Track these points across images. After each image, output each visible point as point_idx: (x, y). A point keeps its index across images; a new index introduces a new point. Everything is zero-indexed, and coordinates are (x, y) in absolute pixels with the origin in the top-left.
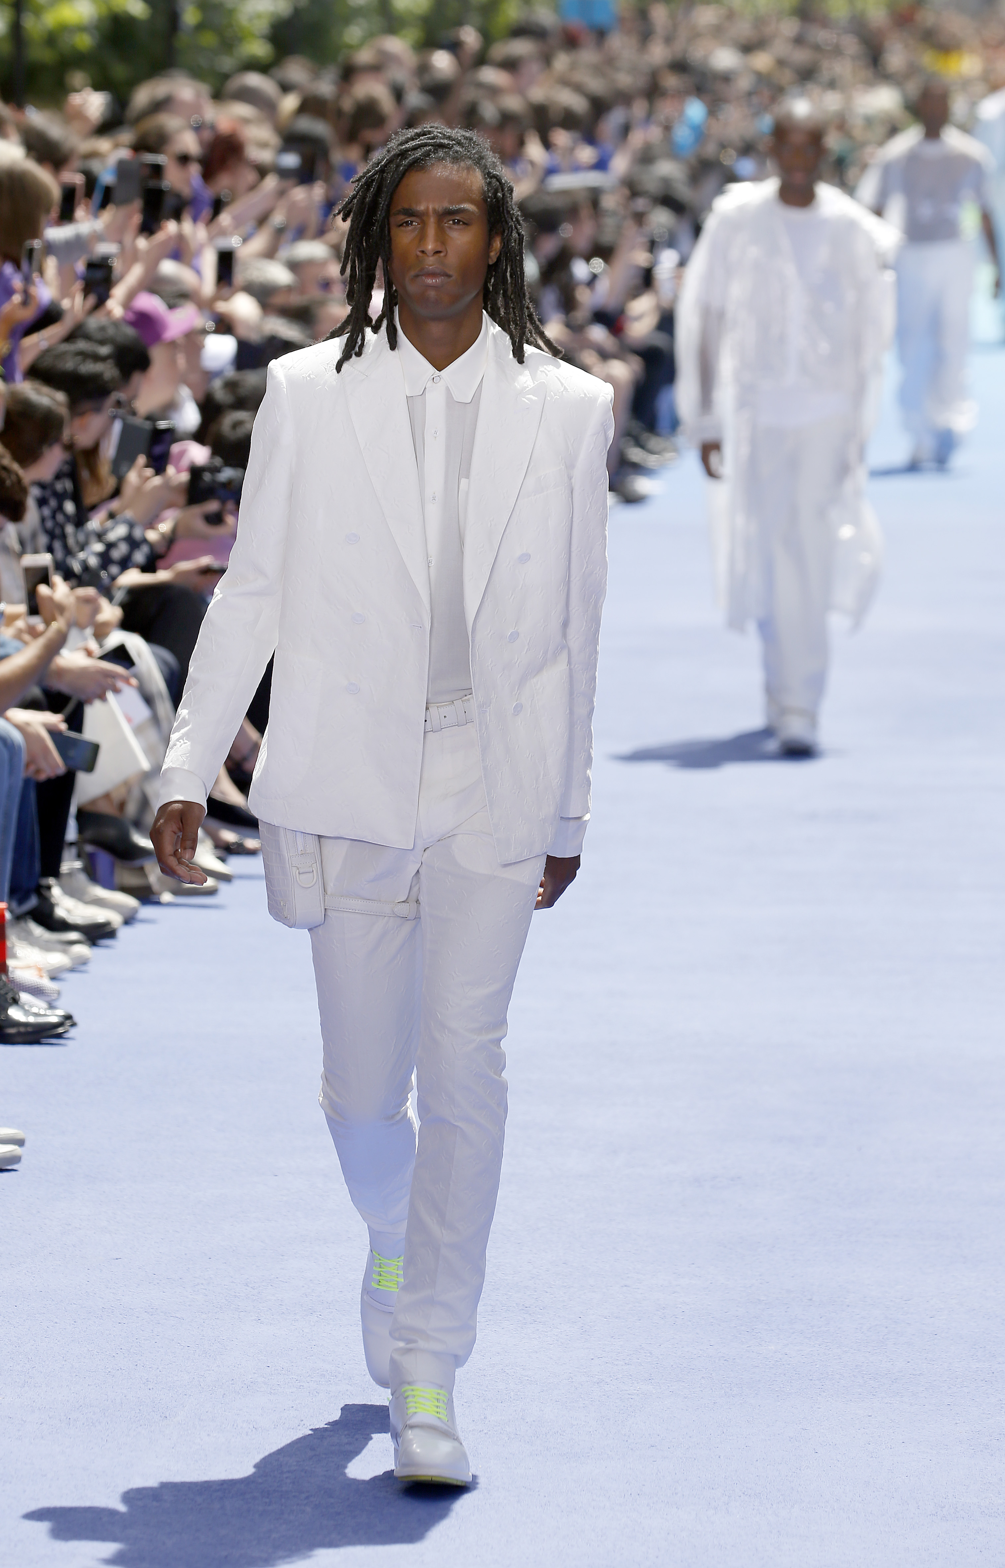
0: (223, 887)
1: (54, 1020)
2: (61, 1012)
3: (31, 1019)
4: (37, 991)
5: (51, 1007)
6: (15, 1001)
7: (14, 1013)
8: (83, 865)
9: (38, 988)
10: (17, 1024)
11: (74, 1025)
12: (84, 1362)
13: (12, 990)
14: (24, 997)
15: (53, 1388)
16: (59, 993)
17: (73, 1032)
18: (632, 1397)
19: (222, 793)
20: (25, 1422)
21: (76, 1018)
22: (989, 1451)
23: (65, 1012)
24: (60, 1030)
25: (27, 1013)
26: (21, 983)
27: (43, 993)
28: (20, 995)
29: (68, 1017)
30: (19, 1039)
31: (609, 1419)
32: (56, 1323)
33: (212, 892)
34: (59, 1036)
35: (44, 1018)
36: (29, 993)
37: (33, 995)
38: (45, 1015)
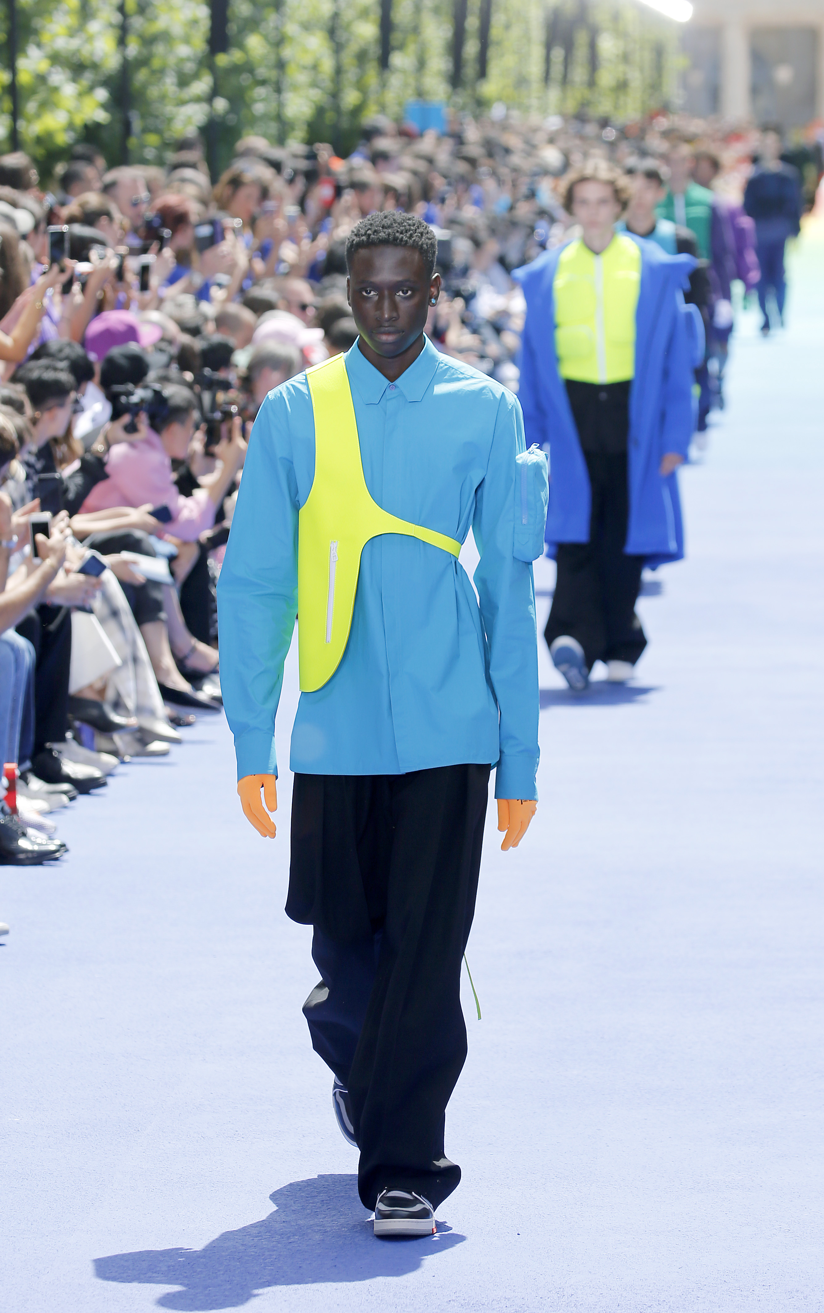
0: (174, 749)
1: (53, 848)
2: (58, 842)
3: (36, 848)
4: (39, 827)
5: (51, 838)
6: (24, 835)
7: (23, 843)
8: (73, 735)
9: (40, 825)
10: (25, 851)
11: (67, 851)
12: (79, 1093)
13: (21, 827)
14: (30, 831)
15: (56, 1111)
16: (56, 829)
17: (66, 856)
18: (475, 1110)
19: (173, 682)
20: (37, 1136)
21: (69, 846)
22: (731, 1142)
23: (61, 842)
24: (57, 855)
25: (33, 843)
26: (28, 822)
27: (44, 829)
28: (28, 830)
29: (63, 846)
30: (27, 862)
31: (458, 1126)
32: (58, 1065)
33: (164, 754)
34: (56, 859)
35: (45, 846)
36: (36, 829)
37: (38, 830)
38: (46, 845)
